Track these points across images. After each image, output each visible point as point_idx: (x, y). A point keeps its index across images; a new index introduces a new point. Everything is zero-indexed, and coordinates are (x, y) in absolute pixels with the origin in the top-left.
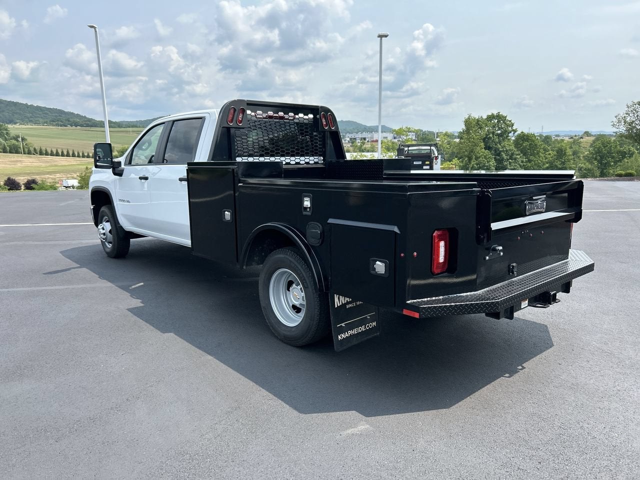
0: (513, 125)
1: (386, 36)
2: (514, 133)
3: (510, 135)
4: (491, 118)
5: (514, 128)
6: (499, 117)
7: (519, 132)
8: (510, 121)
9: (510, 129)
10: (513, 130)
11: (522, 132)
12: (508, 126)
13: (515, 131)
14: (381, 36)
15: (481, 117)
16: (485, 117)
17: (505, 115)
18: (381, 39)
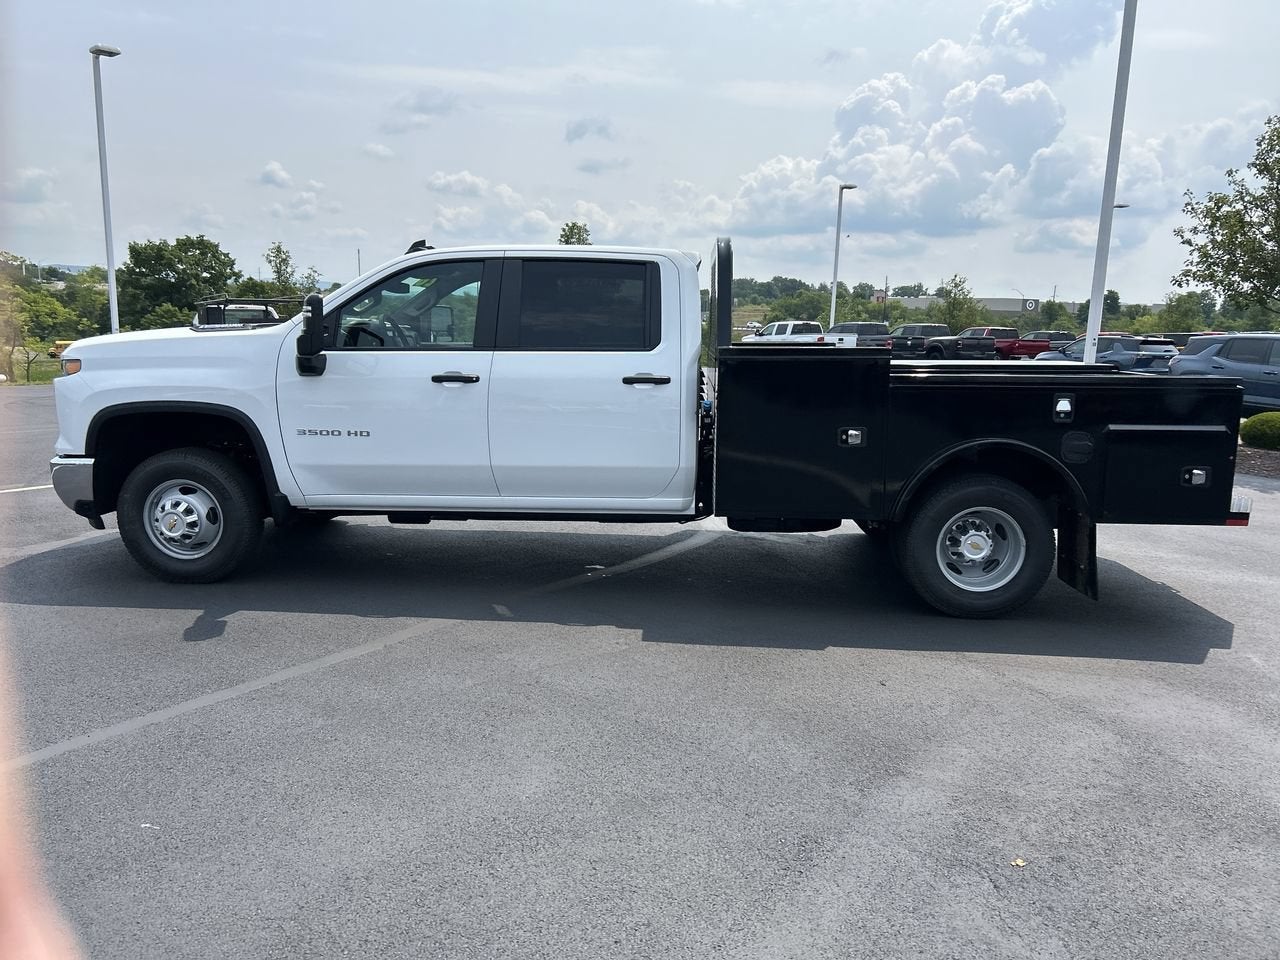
0: (232, 263)
1: (111, 54)
2: (236, 280)
3: (229, 282)
4: (185, 245)
5: (236, 269)
6: (203, 245)
7: (245, 278)
8: (227, 255)
9: (228, 271)
10: (235, 274)
11: (251, 279)
12: (224, 264)
13: (238, 275)
14: (98, 52)
15: (165, 242)
16: (172, 242)
17: (215, 241)
18: (97, 58)
